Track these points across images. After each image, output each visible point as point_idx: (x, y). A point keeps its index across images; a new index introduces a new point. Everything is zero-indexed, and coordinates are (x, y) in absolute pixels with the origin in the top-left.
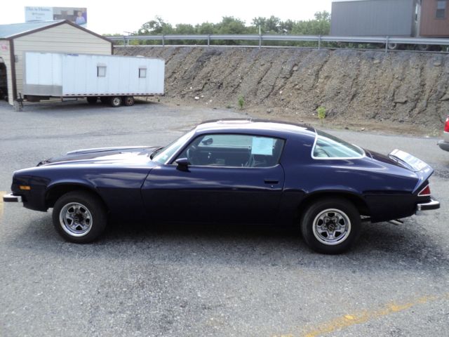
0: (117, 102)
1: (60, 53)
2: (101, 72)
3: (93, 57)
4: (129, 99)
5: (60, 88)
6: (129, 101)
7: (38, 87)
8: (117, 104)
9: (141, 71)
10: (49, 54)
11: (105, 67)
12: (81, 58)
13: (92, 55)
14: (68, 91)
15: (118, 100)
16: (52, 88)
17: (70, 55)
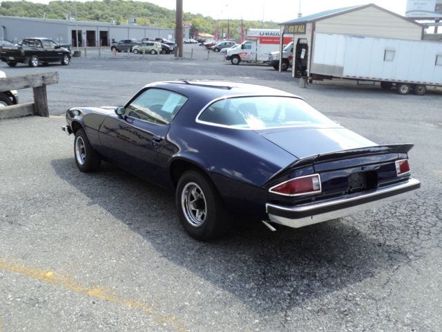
0: (405, 90)
1: (345, 35)
2: (389, 56)
3: (381, 40)
4: (420, 87)
5: (341, 69)
6: (420, 90)
7: (323, 66)
8: (405, 92)
9: (438, 58)
10: (335, 36)
11: (394, 51)
12: (367, 41)
13: (379, 38)
14: (349, 72)
15: (407, 88)
16: (334, 68)
17: (356, 37)
